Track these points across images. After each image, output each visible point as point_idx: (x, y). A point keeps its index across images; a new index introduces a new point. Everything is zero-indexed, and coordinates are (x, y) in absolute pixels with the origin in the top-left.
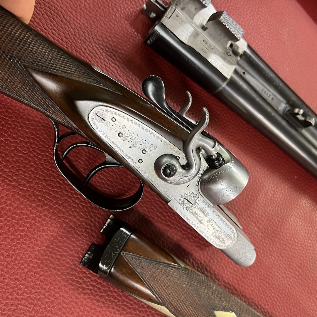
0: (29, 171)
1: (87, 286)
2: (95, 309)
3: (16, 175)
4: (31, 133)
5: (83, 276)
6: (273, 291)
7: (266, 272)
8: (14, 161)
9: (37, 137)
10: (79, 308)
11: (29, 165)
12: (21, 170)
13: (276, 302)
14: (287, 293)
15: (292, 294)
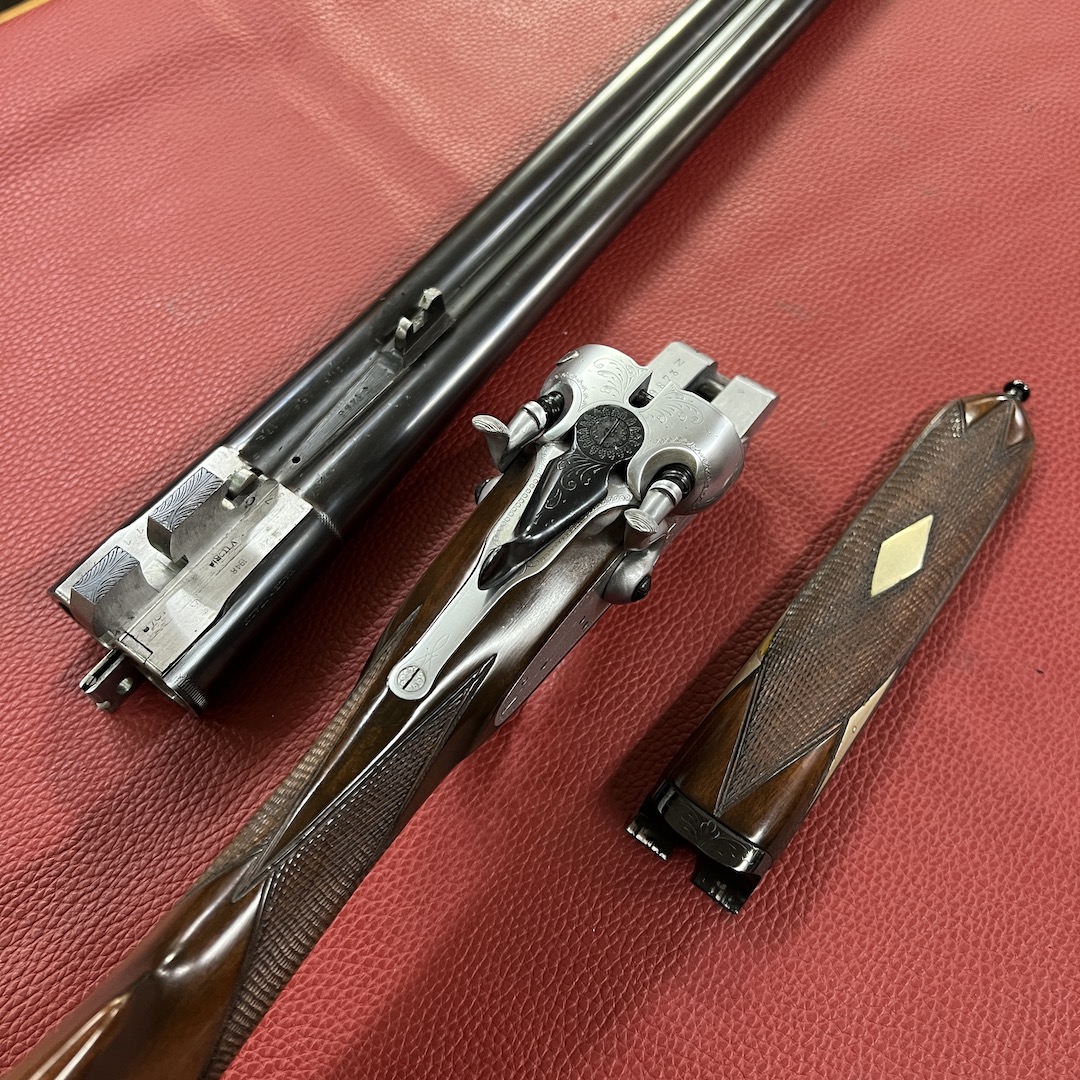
0: (507, 1028)
1: (789, 900)
2: (844, 886)
3: (516, 1061)
4: (414, 1019)
5: (767, 908)
6: (842, 426)
7: (793, 440)
8: (481, 1065)
9: (426, 1004)
10: (840, 923)
11: (492, 1027)
12: (503, 1047)
13: (871, 421)
14: (852, 388)
15: (855, 377)
